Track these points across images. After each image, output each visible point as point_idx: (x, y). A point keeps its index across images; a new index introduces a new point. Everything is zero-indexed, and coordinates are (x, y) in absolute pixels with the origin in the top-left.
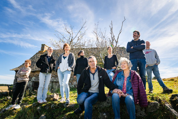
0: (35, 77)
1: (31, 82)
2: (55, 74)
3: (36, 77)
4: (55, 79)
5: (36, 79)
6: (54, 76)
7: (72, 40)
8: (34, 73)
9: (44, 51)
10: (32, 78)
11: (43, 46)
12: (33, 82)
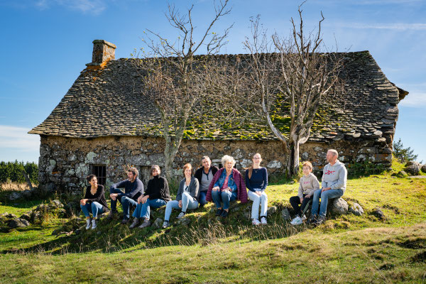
0: (94, 151)
1: (84, 165)
2: (146, 147)
3: (97, 153)
4: (149, 160)
5: (98, 158)
6: (146, 151)
7: (190, 50)
8: (91, 142)
9: (103, 65)
10: (88, 155)
11: (98, 46)
12: (91, 164)
